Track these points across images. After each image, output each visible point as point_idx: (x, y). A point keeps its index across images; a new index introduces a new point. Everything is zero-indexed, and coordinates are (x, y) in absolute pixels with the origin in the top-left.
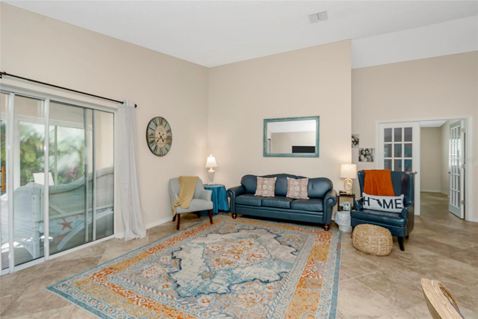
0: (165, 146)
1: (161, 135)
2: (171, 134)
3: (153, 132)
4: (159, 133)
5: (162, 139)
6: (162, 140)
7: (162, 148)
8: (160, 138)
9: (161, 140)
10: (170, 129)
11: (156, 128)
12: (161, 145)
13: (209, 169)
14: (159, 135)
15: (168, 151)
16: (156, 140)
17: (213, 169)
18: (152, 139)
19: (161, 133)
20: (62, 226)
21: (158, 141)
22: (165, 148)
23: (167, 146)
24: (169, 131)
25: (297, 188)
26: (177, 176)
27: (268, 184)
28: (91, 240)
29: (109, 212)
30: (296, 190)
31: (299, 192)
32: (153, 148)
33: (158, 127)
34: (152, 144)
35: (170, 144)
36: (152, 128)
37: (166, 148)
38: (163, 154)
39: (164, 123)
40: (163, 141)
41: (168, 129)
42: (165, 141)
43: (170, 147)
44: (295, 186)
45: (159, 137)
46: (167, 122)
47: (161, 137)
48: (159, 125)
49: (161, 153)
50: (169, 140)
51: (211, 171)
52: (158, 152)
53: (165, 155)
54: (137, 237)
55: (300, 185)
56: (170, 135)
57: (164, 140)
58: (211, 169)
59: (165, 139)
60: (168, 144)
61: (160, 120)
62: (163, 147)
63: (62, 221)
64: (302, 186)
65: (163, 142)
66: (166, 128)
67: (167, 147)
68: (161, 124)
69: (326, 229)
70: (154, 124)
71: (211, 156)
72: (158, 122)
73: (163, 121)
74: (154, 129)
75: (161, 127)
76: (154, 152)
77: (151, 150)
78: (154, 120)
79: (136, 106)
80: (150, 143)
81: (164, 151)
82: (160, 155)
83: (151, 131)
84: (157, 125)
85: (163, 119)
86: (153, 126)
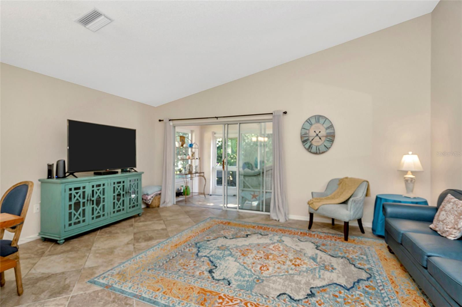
0: (323, 143)
1: (317, 132)
2: (334, 130)
3: (307, 131)
4: (315, 132)
5: (319, 137)
6: (318, 138)
7: (319, 146)
8: (316, 136)
9: (317, 138)
10: (332, 125)
11: (311, 127)
12: (317, 143)
13: (406, 172)
14: (315, 133)
16: (311, 139)
17: (413, 173)
18: (306, 138)
19: (316, 132)
21: (312, 140)
22: (323, 145)
23: (328, 144)
24: (331, 127)
28: (262, 211)
32: (307, 146)
33: (313, 126)
34: (306, 143)
35: (332, 141)
36: (306, 128)
37: (325, 146)
38: (321, 152)
40: (320, 138)
41: (329, 126)
43: (332, 144)
45: (315, 134)
46: (326, 119)
47: (317, 135)
48: (315, 124)
49: (318, 151)
50: (329, 138)
51: (410, 176)
52: (314, 149)
53: (323, 153)
56: (332, 131)
57: (322, 138)
58: (409, 172)
59: (323, 136)
60: (328, 141)
61: (316, 118)
62: (321, 145)
65: (320, 140)
66: (324, 125)
68: (318, 121)
70: (309, 124)
71: (410, 153)
72: (313, 121)
73: (320, 118)
74: (308, 128)
75: (318, 125)
76: (309, 149)
77: (305, 148)
78: (308, 121)
79: (285, 113)
80: (304, 142)
81: (322, 149)
82: (316, 153)
83: (304, 131)
84: (311, 124)
85: (320, 116)
86: (307, 126)
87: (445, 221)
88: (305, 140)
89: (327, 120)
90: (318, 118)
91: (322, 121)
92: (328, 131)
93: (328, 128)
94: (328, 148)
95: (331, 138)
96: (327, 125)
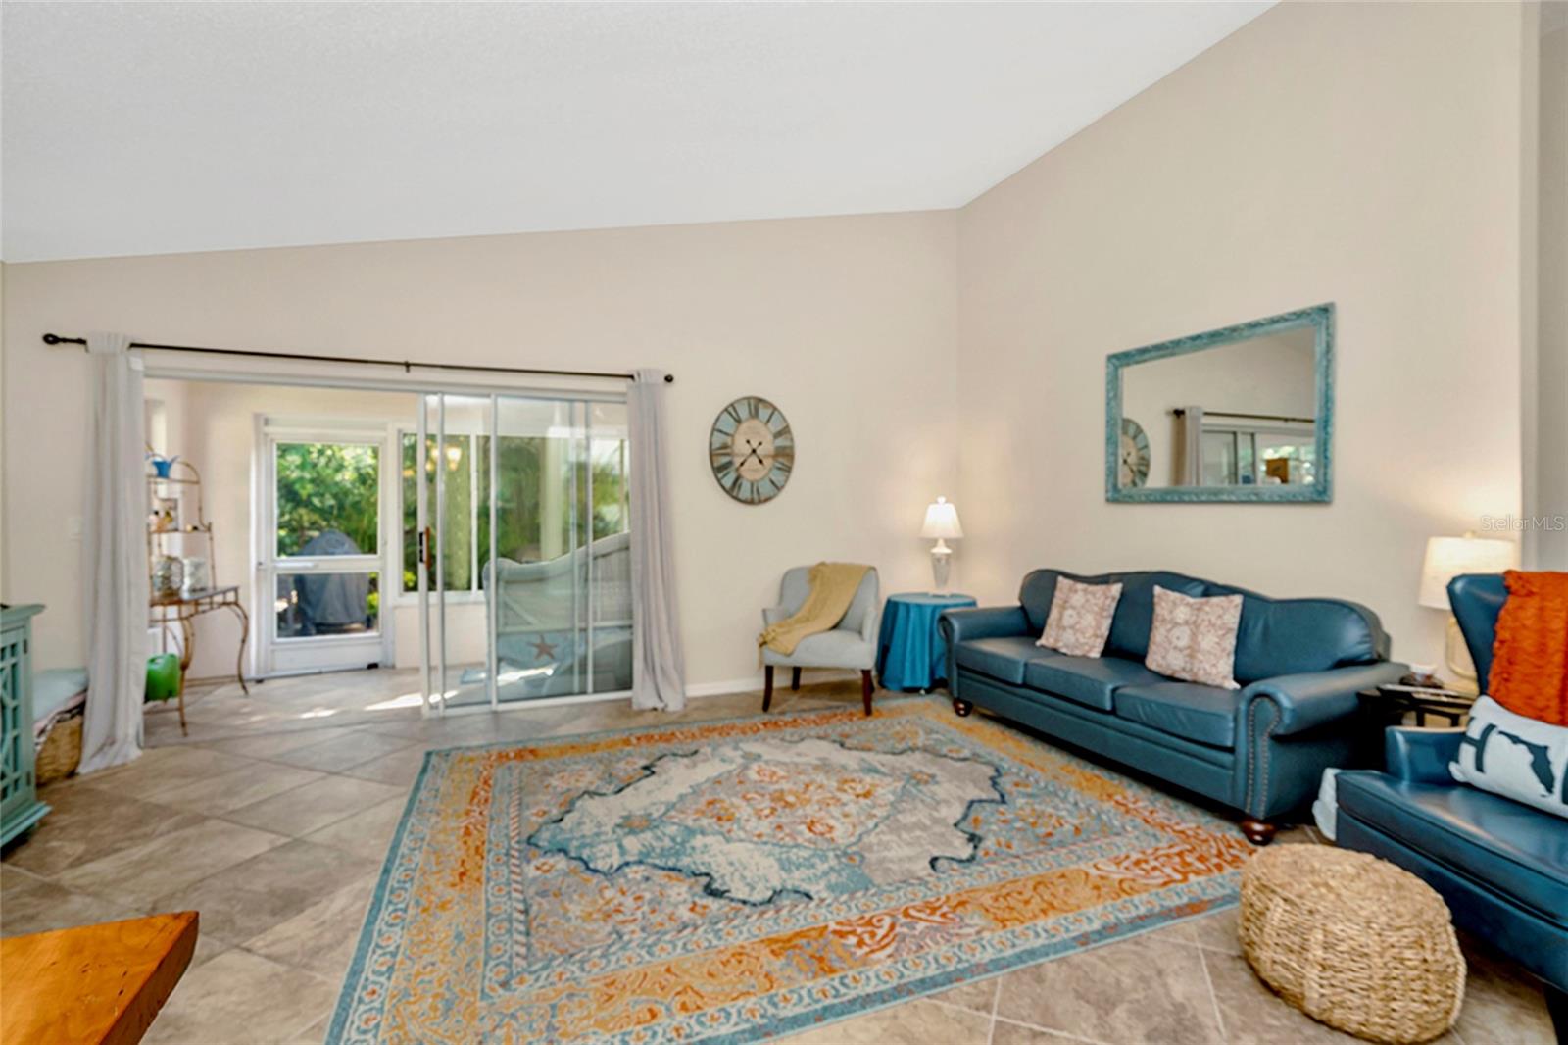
0: (767, 474)
1: (754, 444)
2: (792, 440)
3: (729, 440)
4: (748, 442)
5: (758, 457)
6: (757, 460)
7: (757, 481)
8: (750, 455)
9: (754, 460)
10: (787, 427)
11: (737, 428)
12: (752, 472)
13: (934, 542)
14: (747, 446)
15: (778, 488)
16: (737, 461)
17: (948, 542)
18: (725, 460)
19: (752, 442)
20: (535, 651)
21: (742, 464)
22: (767, 480)
23: (777, 477)
24: (785, 432)
25: (1182, 636)
26: (810, 559)
27: (1083, 606)
28: (583, 692)
29: (623, 636)
30: (1176, 642)
31: (1187, 652)
32: (728, 482)
33: (744, 426)
34: (725, 472)
35: (788, 469)
36: (725, 430)
37: (773, 483)
38: (763, 498)
39: (764, 413)
40: (761, 461)
41: (780, 428)
42: (768, 462)
43: (787, 478)
44: (1176, 625)
45: (747, 450)
46: (775, 409)
47: (754, 451)
48: (747, 419)
49: (755, 497)
50: (781, 459)
51: (941, 549)
52: (745, 492)
53: (768, 500)
54: (660, 705)
55: (1194, 622)
56: (788, 443)
57: (765, 461)
58: (941, 542)
59: (767, 456)
60: (779, 468)
61: (749, 405)
62: (763, 479)
63: (537, 641)
64: (1203, 629)
65: (760, 465)
66: (770, 425)
67: (774, 479)
68: (755, 414)
69: (1258, 838)
70: (732, 420)
71: (942, 500)
72: (743, 412)
73: (761, 406)
74: (730, 431)
75: (755, 423)
76: (733, 491)
77: (723, 487)
78: (731, 409)
79: (669, 379)
80: (719, 470)
81: (766, 489)
82: (751, 502)
83: (719, 439)
84: (739, 421)
85: (760, 400)
86: (727, 423)
87: (1078, 627)
88: (722, 463)
89: (777, 413)
90: (756, 404)
92: (781, 442)
93: (778, 435)
95: (785, 457)
96: (776, 426)
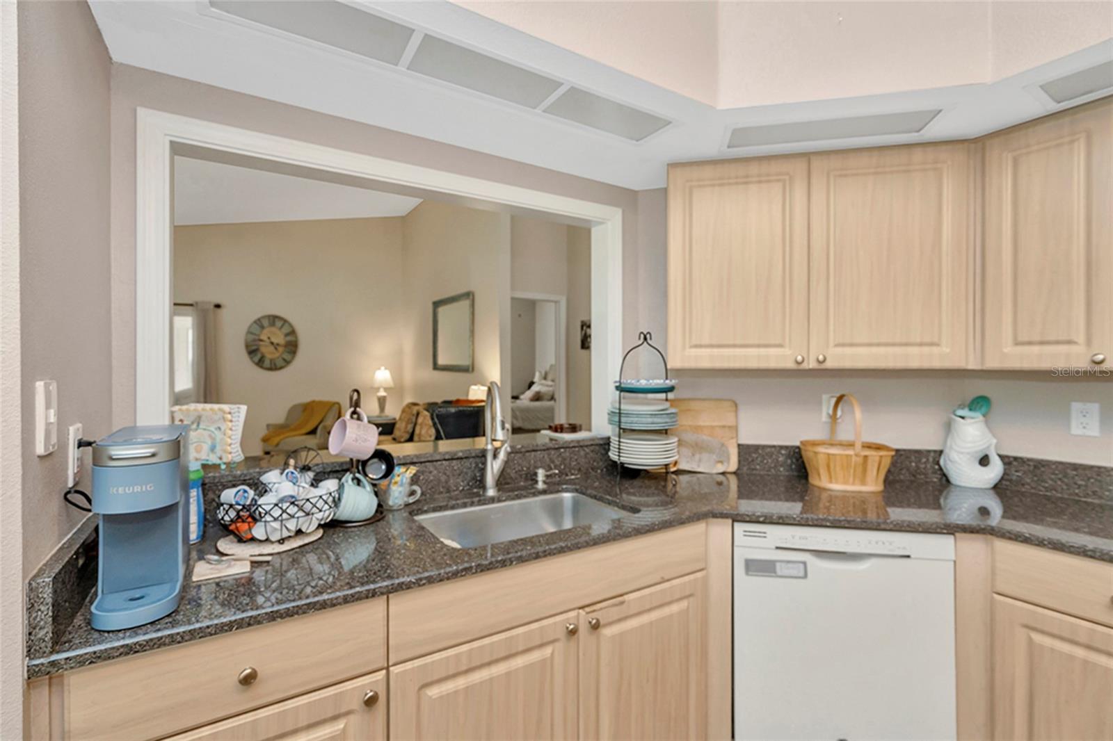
0: (280, 355)
1: (272, 339)
2: (297, 337)
3: (257, 337)
4: (268, 338)
5: (275, 346)
6: (274, 348)
7: (274, 358)
8: (270, 345)
9: (272, 348)
10: (294, 330)
11: (262, 331)
12: (271, 354)
13: (378, 389)
14: (268, 340)
16: (262, 348)
17: (386, 389)
18: (255, 347)
21: (265, 350)
22: (280, 359)
23: (287, 356)
24: (293, 332)
26: (306, 399)
32: (256, 359)
33: (266, 330)
34: (253, 354)
35: (294, 352)
36: (255, 332)
37: (284, 359)
38: (277, 367)
40: (276, 348)
41: (289, 331)
42: (281, 349)
43: (294, 357)
45: (268, 342)
46: (286, 321)
47: (272, 343)
48: (268, 327)
49: (273, 366)
50: (289, 347)
51: (382, 393)
52: (267, 364)
53: (281, 368)
56: (293, 339)
57: (279, 348)
58: (382, 390)
59: (280, 346)
60: (289, 352)
61: (269, 320)
62: (278, 358)
65: (276, 351)
66: (283, 330)
67: (284, 357)
68: (272, 324)
70: (259, 327)
71: (383, 368)
72: (266, 323)
73: (276, 320)
74: (257, 332)
75: (273, 329)
76: (260, 363)
77: (254, 362)
78: (258, 322)
79: (218, 306)
80: (251, 353)
81: (280, 363)
82: (270, 369)
83: (251, 337)
84: (262, 327)
85: (277, 317)
86: (256, 329)
88: (253, 350)
89: (287, 325)
90: (273, 319)
91: (279, 324)
92: (289, 338)
93: (287, 335)
94: (287, 362)
95: (292, 347)
96: (286, 329)
